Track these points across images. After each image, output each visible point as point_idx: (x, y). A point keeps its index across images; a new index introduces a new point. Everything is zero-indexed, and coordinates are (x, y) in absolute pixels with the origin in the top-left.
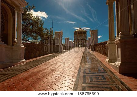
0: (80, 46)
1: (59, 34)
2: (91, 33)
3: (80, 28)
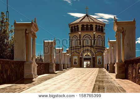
0: (85, 63)
1: (26, 30)
2: (116, 28)
3: (87, 15)
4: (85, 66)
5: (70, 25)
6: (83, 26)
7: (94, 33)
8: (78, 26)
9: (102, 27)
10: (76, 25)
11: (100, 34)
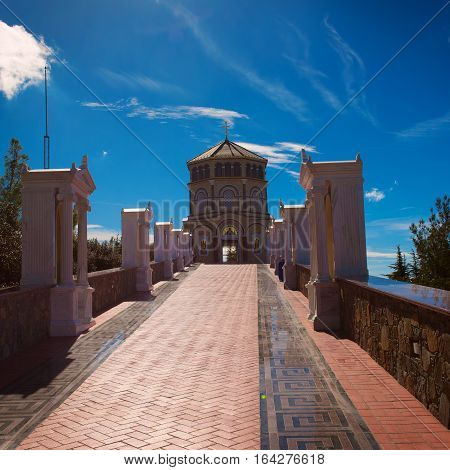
2: (308, 181)
3: (227, 142)
4: (225, 259)
5: (190, 165)
6: (218, 165)
7: (244, 181)
8: (207, 166)
9: (260, 167)
10: (203, 164)
11: (256, 184)
